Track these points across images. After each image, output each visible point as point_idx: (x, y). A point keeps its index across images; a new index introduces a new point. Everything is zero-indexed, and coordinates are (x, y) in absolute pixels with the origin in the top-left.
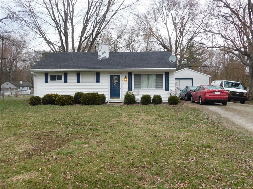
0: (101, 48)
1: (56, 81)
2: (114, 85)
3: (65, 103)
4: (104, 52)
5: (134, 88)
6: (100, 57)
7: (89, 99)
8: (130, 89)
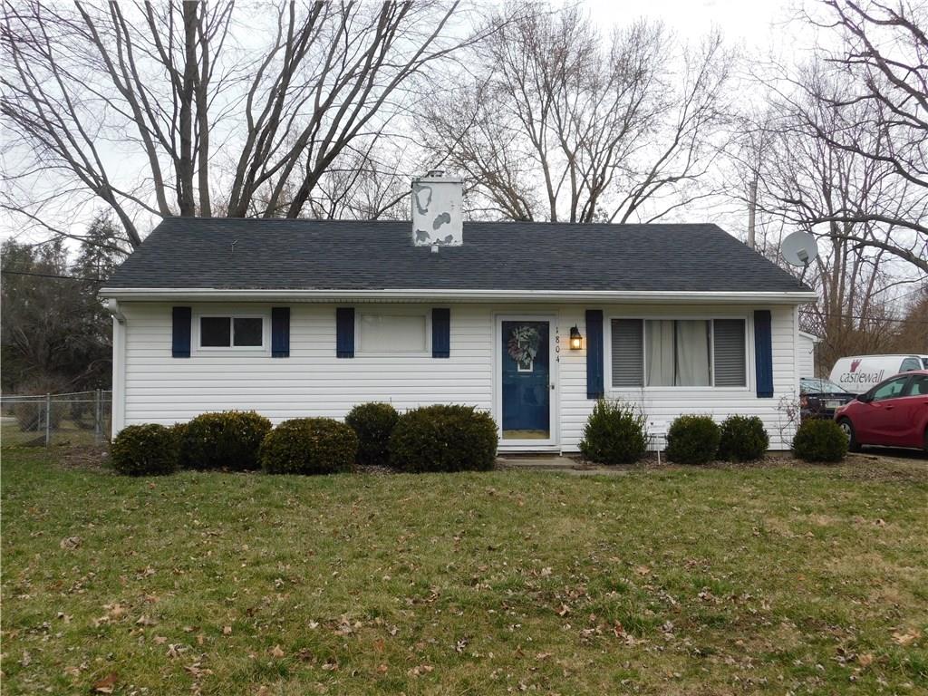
0: (429, 199)
1: (233, 348)
2: (519, 370)
3: (318, 462)
4: (445, 218)
5: (613, 385)
6: (424, 240)
7: (444, 441)
8: (595, 389)
